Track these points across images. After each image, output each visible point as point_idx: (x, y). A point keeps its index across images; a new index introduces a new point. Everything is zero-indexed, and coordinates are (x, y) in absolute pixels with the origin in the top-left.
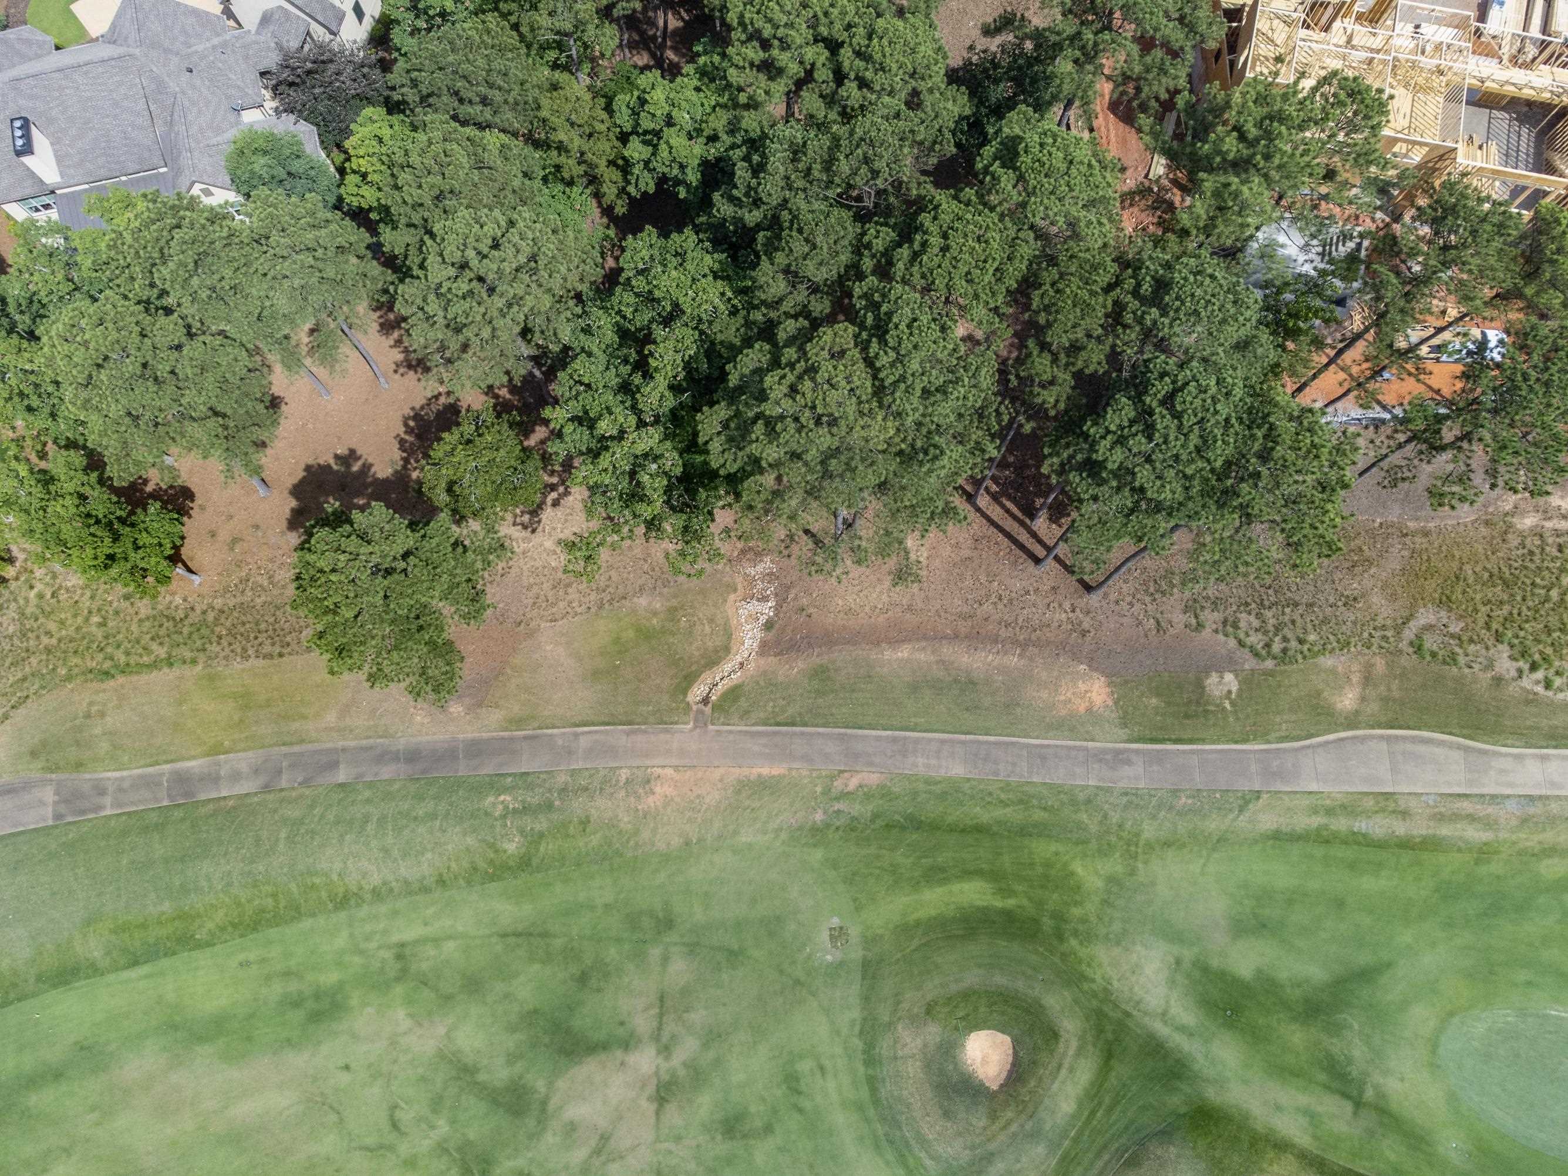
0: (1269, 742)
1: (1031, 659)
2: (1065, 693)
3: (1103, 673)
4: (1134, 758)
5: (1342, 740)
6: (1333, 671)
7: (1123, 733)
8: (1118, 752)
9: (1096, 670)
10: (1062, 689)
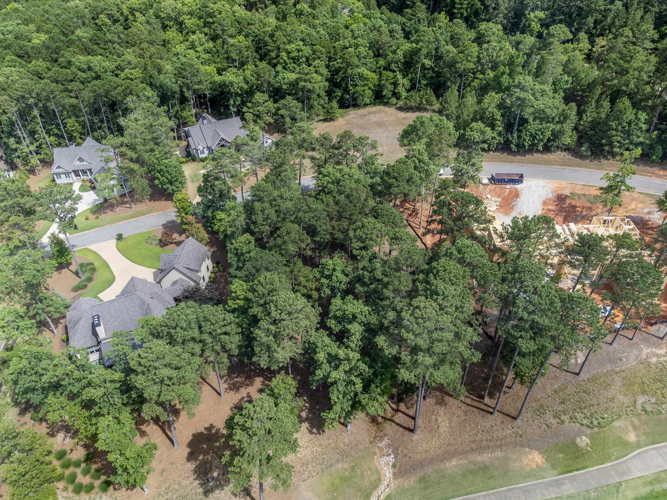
0: (612, 461)
1: (506, 452)
2: (525, 461)
3: (535, 449)
4: (564, 481)
5: (639, 453)
6: (620, 427)
7: (555, 472)
8: (557, 481)
9: (532, 449)
10: (524, 460)
